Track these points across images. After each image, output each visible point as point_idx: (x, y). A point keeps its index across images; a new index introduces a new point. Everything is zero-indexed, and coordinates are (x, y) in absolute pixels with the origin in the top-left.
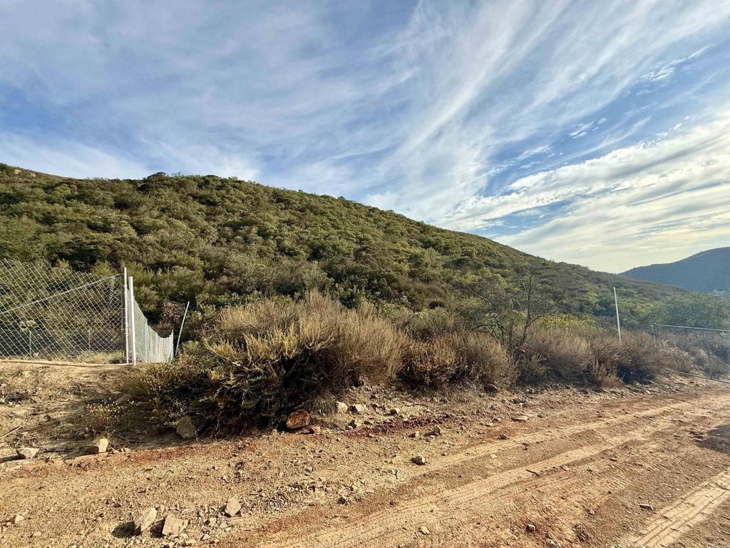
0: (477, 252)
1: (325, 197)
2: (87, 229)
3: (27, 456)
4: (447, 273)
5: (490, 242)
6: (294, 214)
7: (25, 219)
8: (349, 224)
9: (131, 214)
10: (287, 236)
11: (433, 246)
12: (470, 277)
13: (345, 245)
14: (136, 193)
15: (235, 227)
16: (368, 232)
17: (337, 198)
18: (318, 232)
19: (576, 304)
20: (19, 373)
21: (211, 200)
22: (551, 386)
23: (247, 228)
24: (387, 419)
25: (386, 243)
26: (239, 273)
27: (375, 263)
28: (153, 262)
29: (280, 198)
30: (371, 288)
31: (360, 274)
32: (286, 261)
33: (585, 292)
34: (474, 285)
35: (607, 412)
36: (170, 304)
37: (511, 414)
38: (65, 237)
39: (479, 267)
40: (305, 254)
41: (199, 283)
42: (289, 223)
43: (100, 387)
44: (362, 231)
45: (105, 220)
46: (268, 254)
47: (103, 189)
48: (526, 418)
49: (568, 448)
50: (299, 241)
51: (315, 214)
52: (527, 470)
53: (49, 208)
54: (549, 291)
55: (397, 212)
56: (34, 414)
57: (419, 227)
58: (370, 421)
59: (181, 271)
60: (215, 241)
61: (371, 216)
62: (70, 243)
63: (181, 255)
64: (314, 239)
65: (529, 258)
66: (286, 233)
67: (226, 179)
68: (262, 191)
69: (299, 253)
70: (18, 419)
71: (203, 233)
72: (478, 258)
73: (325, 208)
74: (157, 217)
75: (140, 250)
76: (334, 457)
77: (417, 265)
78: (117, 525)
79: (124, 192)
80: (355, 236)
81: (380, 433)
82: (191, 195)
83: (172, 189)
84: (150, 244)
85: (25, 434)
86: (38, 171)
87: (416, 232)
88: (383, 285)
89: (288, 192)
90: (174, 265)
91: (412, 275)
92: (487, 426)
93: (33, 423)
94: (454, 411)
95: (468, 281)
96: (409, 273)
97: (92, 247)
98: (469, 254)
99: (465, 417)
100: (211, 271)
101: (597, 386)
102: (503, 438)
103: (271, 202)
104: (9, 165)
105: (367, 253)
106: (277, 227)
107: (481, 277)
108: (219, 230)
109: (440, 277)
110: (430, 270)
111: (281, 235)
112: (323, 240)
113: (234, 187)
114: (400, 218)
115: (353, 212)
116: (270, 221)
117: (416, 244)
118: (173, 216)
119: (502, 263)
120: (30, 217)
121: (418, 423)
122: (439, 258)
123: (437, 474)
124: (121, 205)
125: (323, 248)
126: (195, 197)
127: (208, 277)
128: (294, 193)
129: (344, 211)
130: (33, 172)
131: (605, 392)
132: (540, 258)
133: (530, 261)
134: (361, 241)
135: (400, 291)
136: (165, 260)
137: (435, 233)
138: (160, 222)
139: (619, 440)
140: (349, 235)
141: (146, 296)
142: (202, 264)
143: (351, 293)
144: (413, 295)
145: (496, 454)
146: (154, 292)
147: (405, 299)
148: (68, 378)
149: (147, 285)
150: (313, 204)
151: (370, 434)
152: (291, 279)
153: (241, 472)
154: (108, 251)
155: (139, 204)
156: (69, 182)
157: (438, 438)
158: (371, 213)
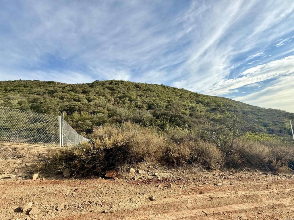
0: (223, 105)
1: (155, 85)
2: (73, 101)
3: (11, 178)
4: (207, 115)
5: (230, 100)
6: (142, 92)
7: (56, 98)
8: (164, 95)
9: (87, 95)
10: (139, 101)
11: (202, 103)
12: (219, 116)
13: (163, 104)
14: (89, 88)
15: (120, 98)
16: (172, 98)
17: (160, 85)
18: (152, 99)
19: (277, 129)
20: (23, 149)
21: (113, 89)
22: (246, 169)
23: (125, 98)
24: (150, 177)
25: (180, 102)
26: (120, 115)
27: (174, 110)
28: (92, 111)
29: (138, 86)
30: (171, 121)
31: (167, 115)
32: (138, 110)
33: (283, 123)
34: (221, 120)
35: (273, 186)
36: (95, 127)
37: (215, 181)
38: (66, 104)
39: (223, 111)
40: (146, 107)
41: (106, 119)
42: (140, 95)
43: (47, 155)
44: (170, 98)
45: (79, 97)
46: (132, 108)
47: (79, 87)
48: (221, 184)
49: (236, 203)
50: (144, 102)
51: (151, 92)
52: (203, 211)
53: (63, 94)
54: (262, 123)
55: (185, 89)
56: (22, 163)
57: (195, 95)
58: (142, 178)
59: (100, 115)
60: (113, 103)
61: (174, 91)
62: (67, 105)
63: (101, 109)
64: (149, 101)
65: (251, 107)
66: (139, 100)
67: (118, 81)
68: (131, 84)
69: (143, 107)
70: (16, 164)
71: (109, 101)
72: (224, 107)
73: (155, 89)
74: (94, 96)
75: (88, 108)
76: (115, 192)
77: (193, 111)
78: (18, 207)
79: (85, 87)
80: (166, 100)
81: (144, 183)
82: (106, 87)
83: (100, 85)
84: (91, 105)
85: (16, 170)
86: (62, 82)
87: (194, 97)
88: (177, 120)
89: (141, 84)
90: (98, 112)
91: (191, 115)
92: (198, 186)
93: (20, 166)
94: (184, 177)
95: (218, 118)
96: (189, 114)
97: (73, 107)
98: (219, 106)
99: (189, 180)
100: (111, 115)
101: (275, 172)
102: (201, 193)
103: (134, 88)
104: (54, 81)
105: (171, 106)
106: (136, 97)
107: (224, 116)
108: (115, 99)
109: (204, 116)
110: (199, 113)
111: (137, 100)
112: (153, 102)
113: (121, 83)
114: (187, 91)
115: (166, 90)
116: (133, 95)
117: (194, 102)
118: (100, 95)
119: (236, 110)
120: (57, 97)
121: (163, 180)
122: (204, 108)
123: (154, 206)
124: (84, 92)
125: (153, 105)
126: (108, 88)
127: (109, 117)
128: (143, 84)
129: (162, 90)
130: (60, 83)
131: (278, 175)
132: (257, 107)
133: (252, 109)
134: (169, 101)
135: (184, 122)
136: (95, 111)
137: (202, 97)
138: (95, 97)
139: (271, 202)
140: (164, 100)
141: (88, 124)
142: (108, 112)
143: (163, 123)
144: (191, 124)
145: (191, 201)
146: (90, 122)
147: (187, 126)
148: (37, 151)
149: (89, 120)
150: (150, 88)
151: (139, 184)
152: (139, 117)
153: (74, 193)
154: (78, 108)
155: (90, 91)
156: (69, 85)
157: (169, 189)
158: (174, 90)
